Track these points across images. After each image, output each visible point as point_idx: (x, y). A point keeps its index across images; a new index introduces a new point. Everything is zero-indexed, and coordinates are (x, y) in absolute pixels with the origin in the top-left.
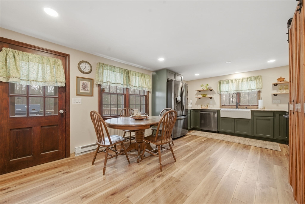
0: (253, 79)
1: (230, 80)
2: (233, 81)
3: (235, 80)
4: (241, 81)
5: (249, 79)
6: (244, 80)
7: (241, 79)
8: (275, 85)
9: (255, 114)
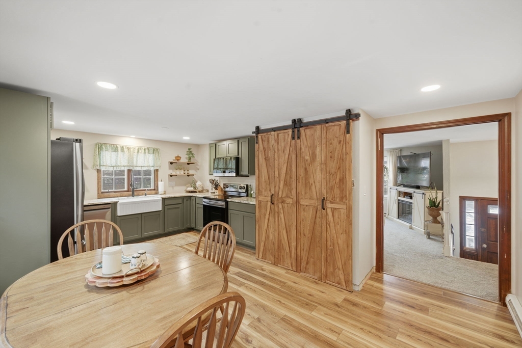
0: (151, 151)
1: (119, 146)
2: (125, 149)
3: (128, 148)
4: (136, 151)
5: (147, 151)
6: (140, 151)
7: (137, 148)
8: (171, 163)
9: (167, 202)
